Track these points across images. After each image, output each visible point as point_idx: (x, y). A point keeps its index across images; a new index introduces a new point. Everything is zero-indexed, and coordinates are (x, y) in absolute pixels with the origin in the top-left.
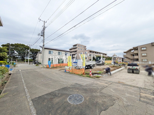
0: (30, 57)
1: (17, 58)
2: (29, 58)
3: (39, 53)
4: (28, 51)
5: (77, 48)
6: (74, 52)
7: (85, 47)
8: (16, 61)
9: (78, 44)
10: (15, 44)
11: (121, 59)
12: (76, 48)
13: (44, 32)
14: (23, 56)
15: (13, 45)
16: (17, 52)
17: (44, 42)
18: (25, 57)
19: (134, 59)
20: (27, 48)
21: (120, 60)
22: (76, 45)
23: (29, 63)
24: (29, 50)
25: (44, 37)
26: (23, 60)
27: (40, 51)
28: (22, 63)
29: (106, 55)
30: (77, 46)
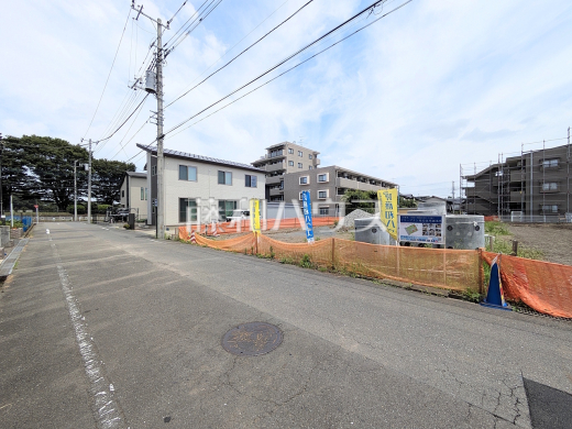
0: (93, 196)
1: (39, 196)
2: (89, 199)
3: (133, 177)
4: (84, 168)
5: (284, 158)
6: (272, 174)
7: (315, 154)
8: (34, 210)
9: (290, 144)
10: (26, 140)
12: (281, 160)
13: (158, 76)
14: (63, 191)
15: (17, 141)
16: (36, 172)
17: (160, 123)
18: (72, 192)
20: (76, 158)
22: (280, 148)
23: (89, 217)
24: (86, 165)
25: (160, 100)
26: (64, 205)
27: (132, 168)
28: (61, 218)
30: (283, 153)
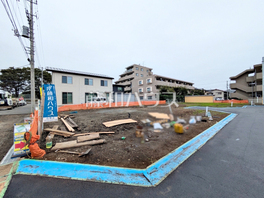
5: (133, 72)
6: (128, 80)
7: (150, 70)
9: (136, 65)
11: (223, 94)
12: (131, 73)
15: (20, 70)
17: (32, 53)
19: (254, 93)
21: (220, 96)
22: (132, 67)
29: (191, 84)
30: (133, 70)
